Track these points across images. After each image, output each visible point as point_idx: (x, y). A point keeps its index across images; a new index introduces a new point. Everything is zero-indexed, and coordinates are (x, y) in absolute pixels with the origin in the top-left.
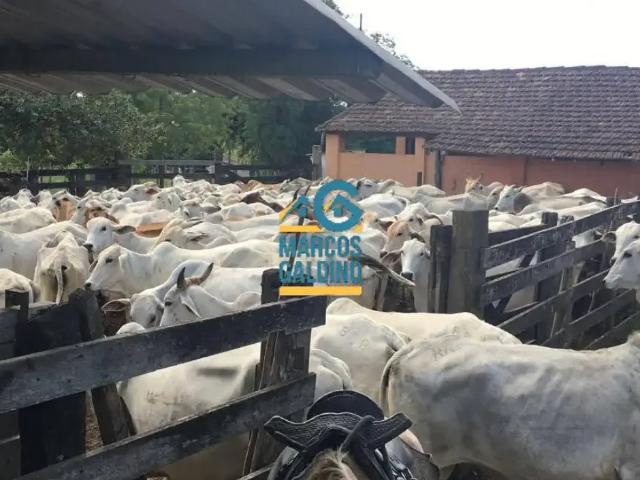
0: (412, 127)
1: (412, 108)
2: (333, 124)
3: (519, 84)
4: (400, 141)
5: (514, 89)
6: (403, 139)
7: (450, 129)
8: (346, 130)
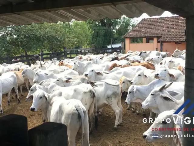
0: (153, 35)
1: (150, 29)
2: (127, 35)
3: (182, 20)
4: (144, 39)
5: (181, 22)
6: (145, 39)
7: (165, 34)
8: (132, 37)
